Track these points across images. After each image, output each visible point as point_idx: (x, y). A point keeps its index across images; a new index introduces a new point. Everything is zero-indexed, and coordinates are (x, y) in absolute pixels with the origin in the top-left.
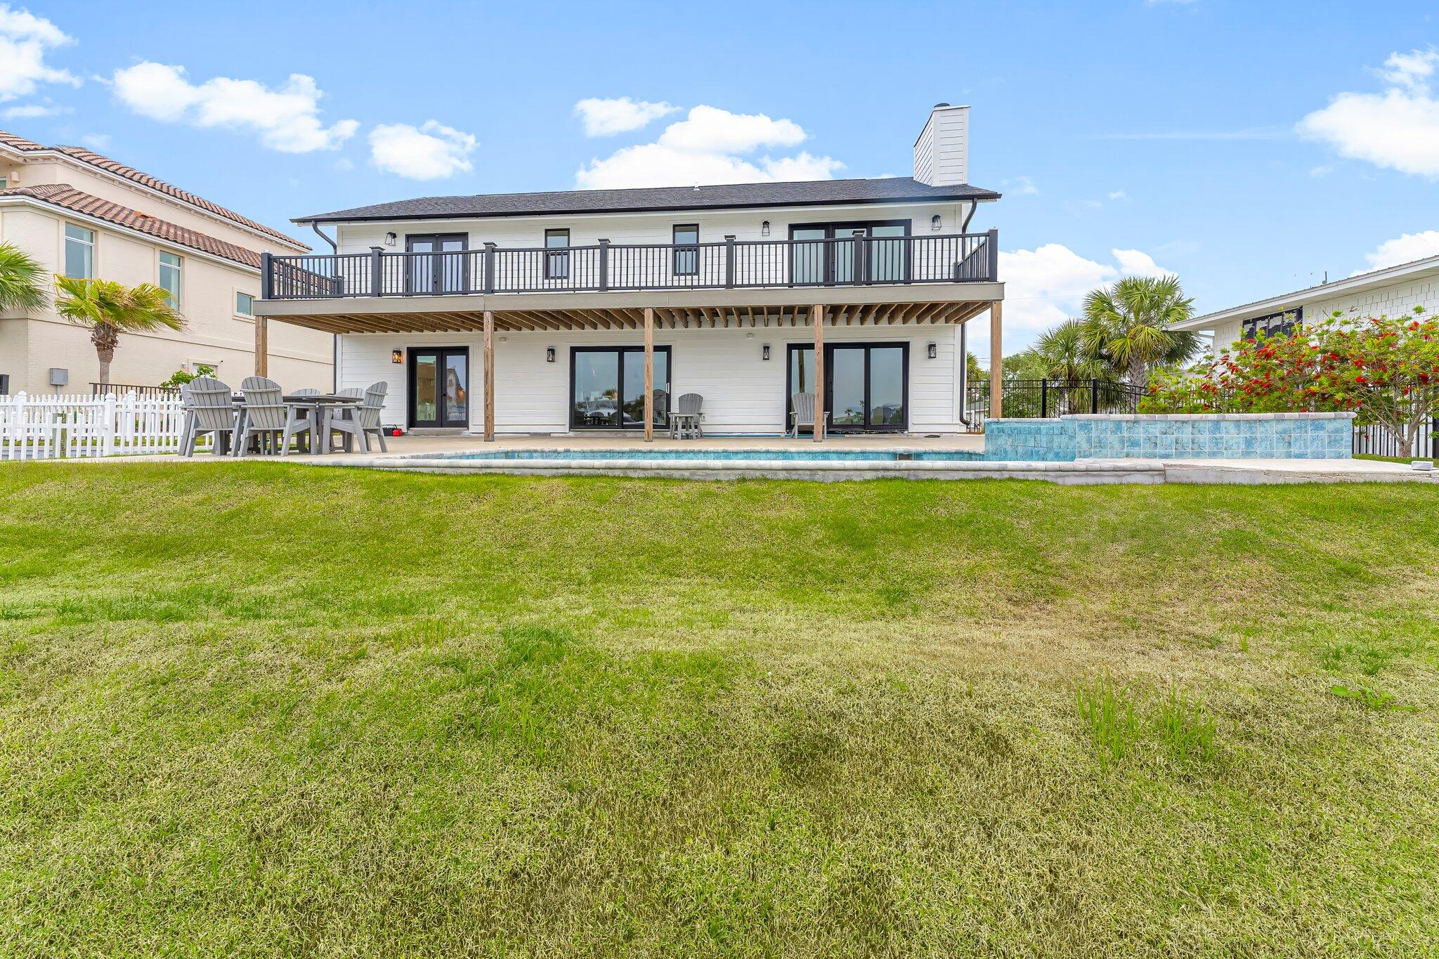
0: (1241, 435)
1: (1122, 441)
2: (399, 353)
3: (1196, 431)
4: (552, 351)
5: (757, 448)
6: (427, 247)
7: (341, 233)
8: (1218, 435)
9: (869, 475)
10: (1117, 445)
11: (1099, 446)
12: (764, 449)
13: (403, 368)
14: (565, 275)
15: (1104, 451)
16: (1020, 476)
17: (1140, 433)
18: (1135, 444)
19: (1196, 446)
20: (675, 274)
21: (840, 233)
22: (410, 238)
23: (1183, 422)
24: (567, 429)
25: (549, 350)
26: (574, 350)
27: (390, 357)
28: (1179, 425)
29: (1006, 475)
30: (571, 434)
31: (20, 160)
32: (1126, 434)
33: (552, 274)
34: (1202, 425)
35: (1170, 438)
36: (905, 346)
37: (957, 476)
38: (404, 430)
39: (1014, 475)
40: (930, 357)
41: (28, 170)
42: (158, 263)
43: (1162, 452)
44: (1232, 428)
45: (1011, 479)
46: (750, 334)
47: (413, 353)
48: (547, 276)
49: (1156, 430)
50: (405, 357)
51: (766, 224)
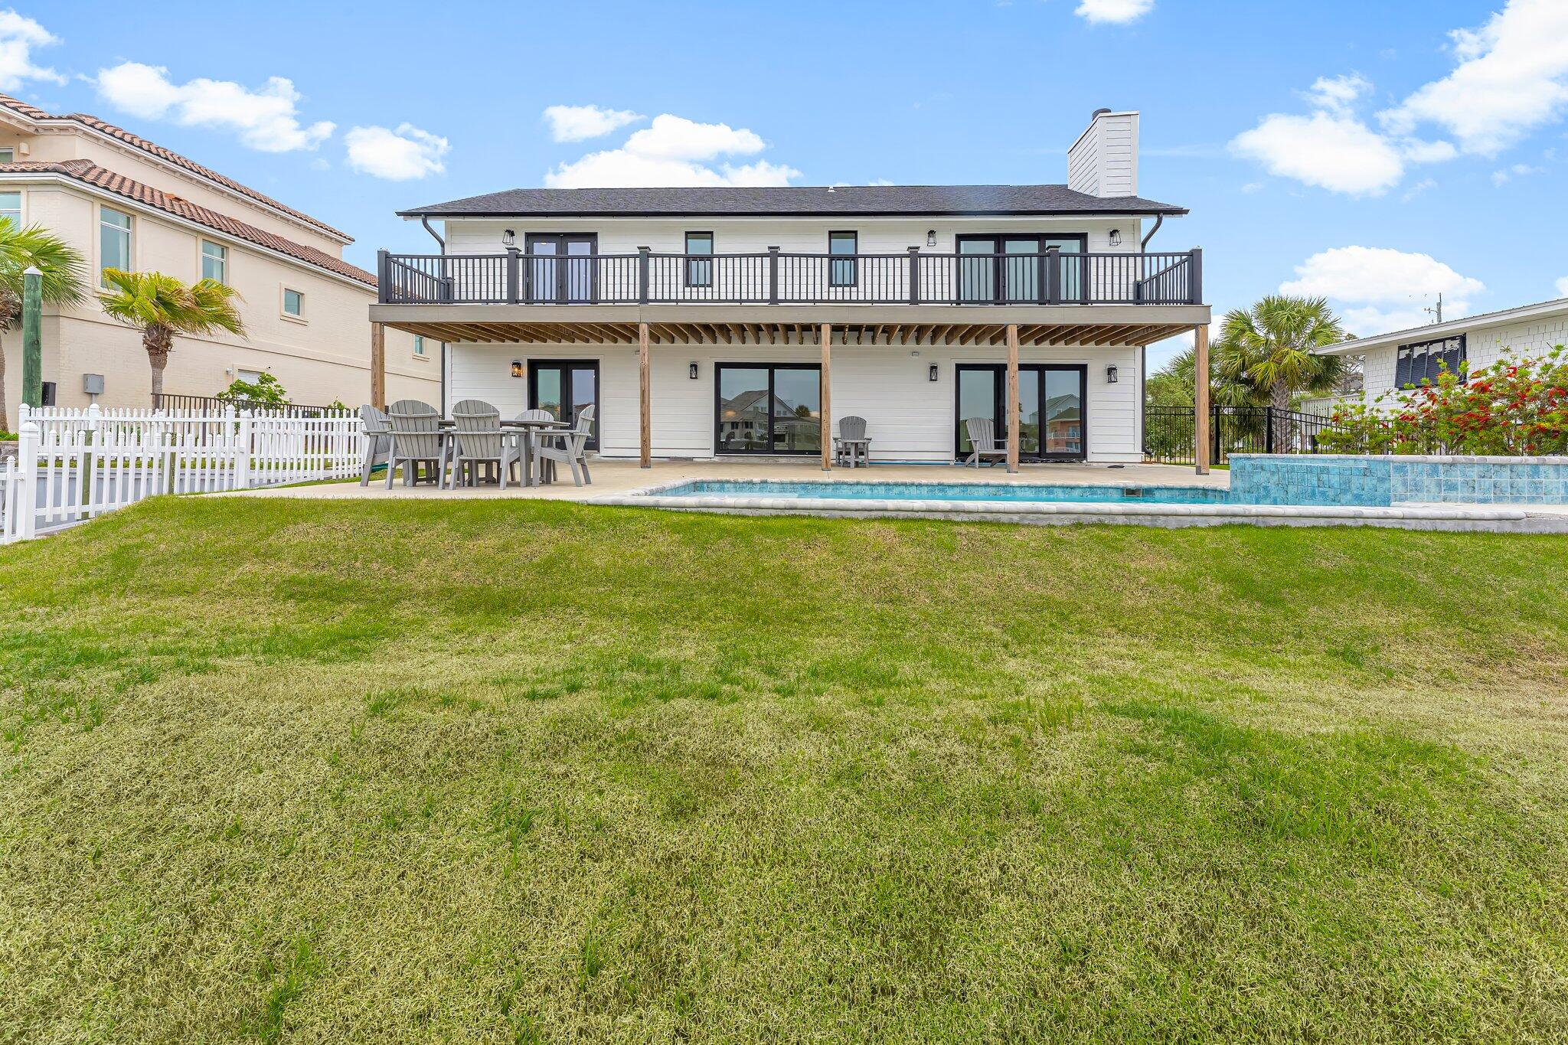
0: (1561, 480)
1: (1439, 485)
2: (518, 365)
3: (1514, 474)
4: (694, 366)
5: (975, 481)
6: (549, 248)
7: (450, 230)
8: (1537, 480)
9: (1215, 521)
10: (1434, 489)
12: (983, 481)
13: (524, 382)
14: (708, 282)
15: (1420, 495)
16: (1376, 523)
17: (1457, 478)
18: (1452, 487)
19: (1515, 491)
20: (831, 284)
21: (1011, 247)
22: (531, 237)
23: (1502, 465)
24: (711, 453)
25: (692, 366)
26: (719, 366)
27: (510, 369)
28: (1497, 468)
29: (1361, 522)
30: (717, 459)
31: (31, 130)
32: (1442, 477)
33: (694, 282)
34: (1520, 468)
35: (1487, 482)
36: (1083, 369)
37: (1309, 523)
39: (1369, 522)
40: (1110, 381)
41: (42, 144)
42: (201, 254)
43: (1481, 496)
44: (1551, 472)
45: (1366, 527)
46: (914, 353)
47: (534, 366)
48: (687, 284)
49: (1474, 473)
50: (525, 370)
51: (931, 233)
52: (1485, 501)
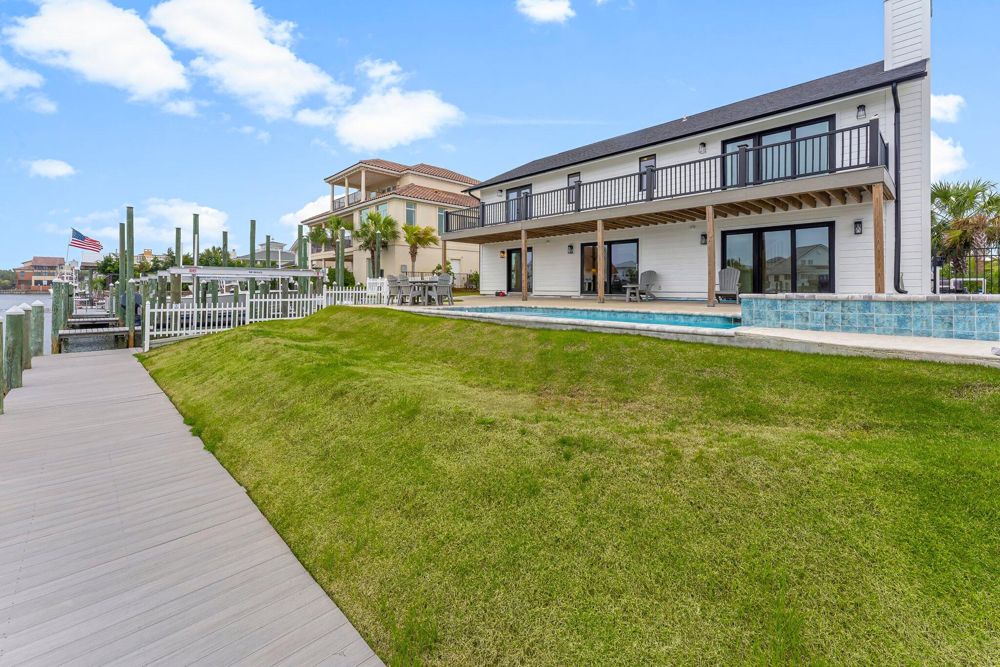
0: (894, 315)
1: (778, 315)
2: (503, 252)
3: (845, 309)
4: (571, 247)
6: (515, 195)
7: (482, 193)
8: (868, 313)
10: (774, 318)
11: (759, 319)
13: (505, 260)
15: (763, 322)
17: (793, 309)
18: (788, 317)
22: (509, 191)
23: (833, 301)
24: (579, 294)
25: (569, 246)
26: (583, 246)
27: (499, 254)
28: (828, 303)
30: (582, 297)
31: (399, 176)
32: (780, 310)
33: (571, 201)
34: (851, 304)
35: (820, 314)
36: (831, 225)
38: (506, 294)
40: (856, 233)
41: (402, 180)
42: (438, 213)
43: (813, 325)
44: (883, 307)
46: (691, 227)
47: (510, 252)
49: (807, 307)
50: (506, 255)
51: (704, 145)
52: (817, 329)
